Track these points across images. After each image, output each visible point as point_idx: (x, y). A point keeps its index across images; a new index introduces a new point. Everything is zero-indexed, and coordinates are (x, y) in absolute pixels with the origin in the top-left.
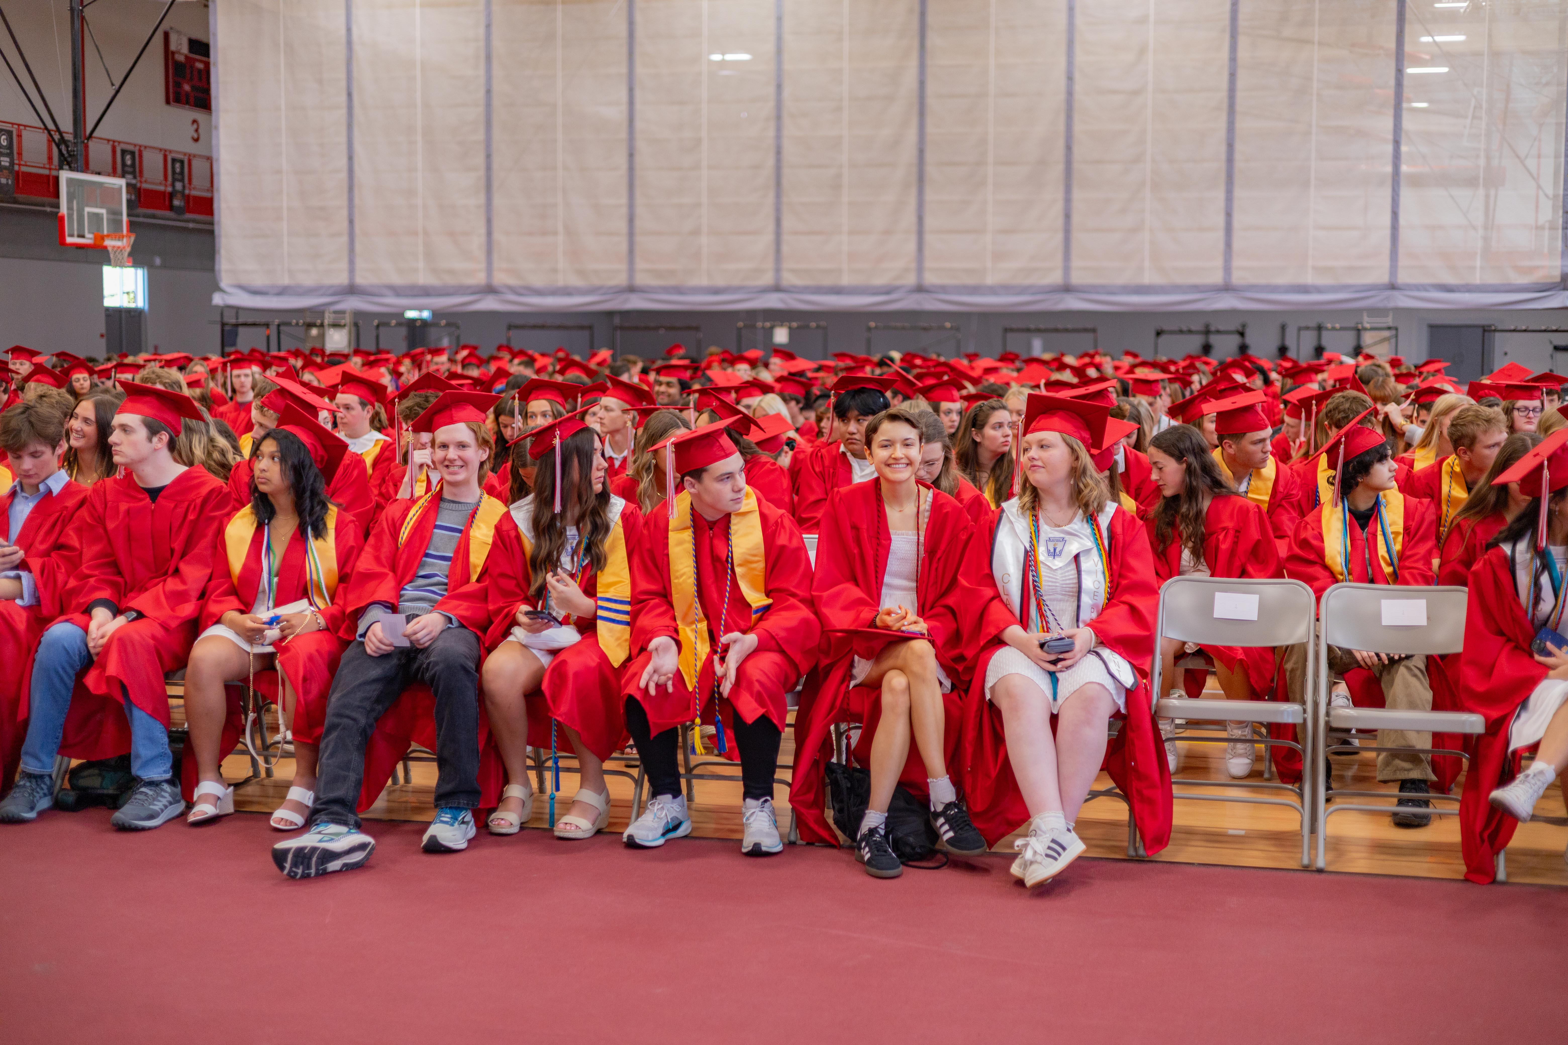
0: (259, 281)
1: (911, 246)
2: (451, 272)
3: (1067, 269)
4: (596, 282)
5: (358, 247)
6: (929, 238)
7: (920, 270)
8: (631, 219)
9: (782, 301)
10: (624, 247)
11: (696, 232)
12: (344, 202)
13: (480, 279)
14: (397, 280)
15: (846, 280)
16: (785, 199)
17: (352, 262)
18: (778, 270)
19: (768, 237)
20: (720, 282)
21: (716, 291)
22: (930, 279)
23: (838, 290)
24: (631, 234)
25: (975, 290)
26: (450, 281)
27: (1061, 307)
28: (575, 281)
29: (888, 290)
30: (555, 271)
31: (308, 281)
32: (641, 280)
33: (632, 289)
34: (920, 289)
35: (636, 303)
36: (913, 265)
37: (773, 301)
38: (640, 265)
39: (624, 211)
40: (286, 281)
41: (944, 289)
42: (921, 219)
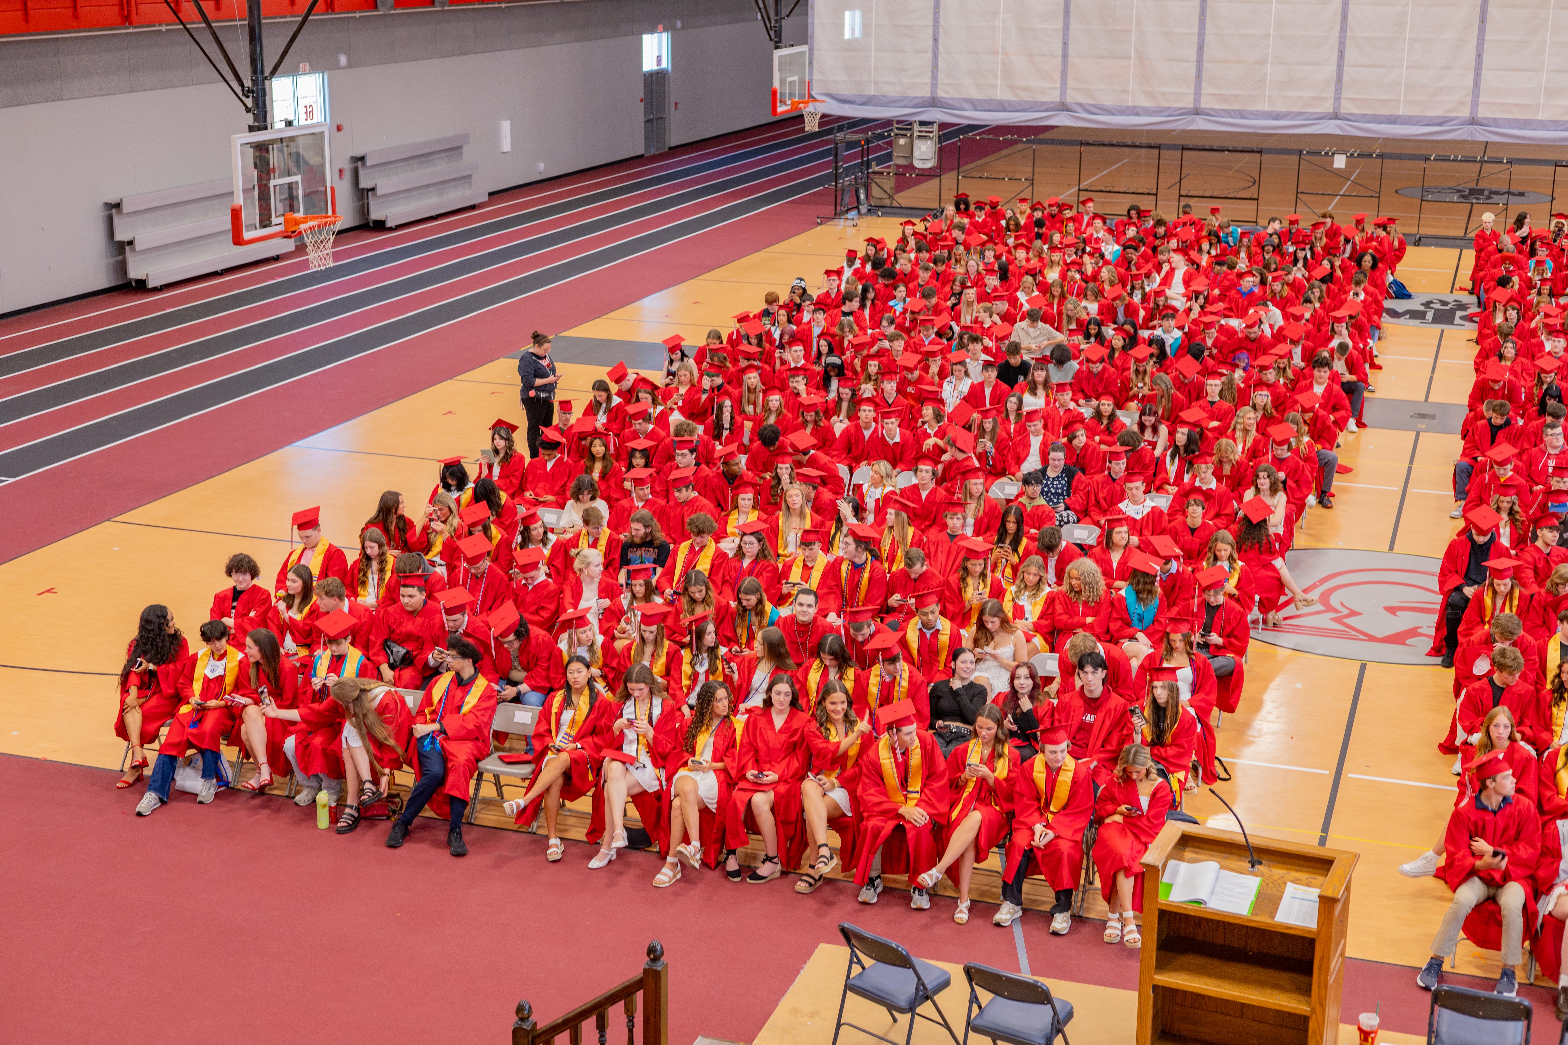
0: (845, 91)
1: (1469, 82)
2: (1027, 89)
4: (1165, 104)
5: (941, 64)
6: (1485, 74)
7: (1475, 104)
8: (1201, 48)
9: (1339, 127)
10: (1193, 72)
11: (1262, 62)
12: (929, 21)
13: (1054, 97)
14: (975, 95)
15: (1401, 111)
16: (1349, 34)
17: (934, 77)
18: (1337, 99)
19: (1331, 69)
20: (1281, 108)
21: (1277, 116)
22: (1483, 112)
23: (1393, 120)
24: (1200, 61)
25: (1526, 124)
26: (1025, 97)
28: (1144, 102)
29: (1441, 121)
30: (1126, 92)
31: (892, 92)
32: (1206, 103)
33: (1197, 112)
34: (1473, 121)
35: (1201, 124)
36: (1469, 99)
37: (1331, 128)
38: (1206, 89)
39: (1195, 39)
40: (872, 91)
41: (1496, 122)
42: (1479, 57)
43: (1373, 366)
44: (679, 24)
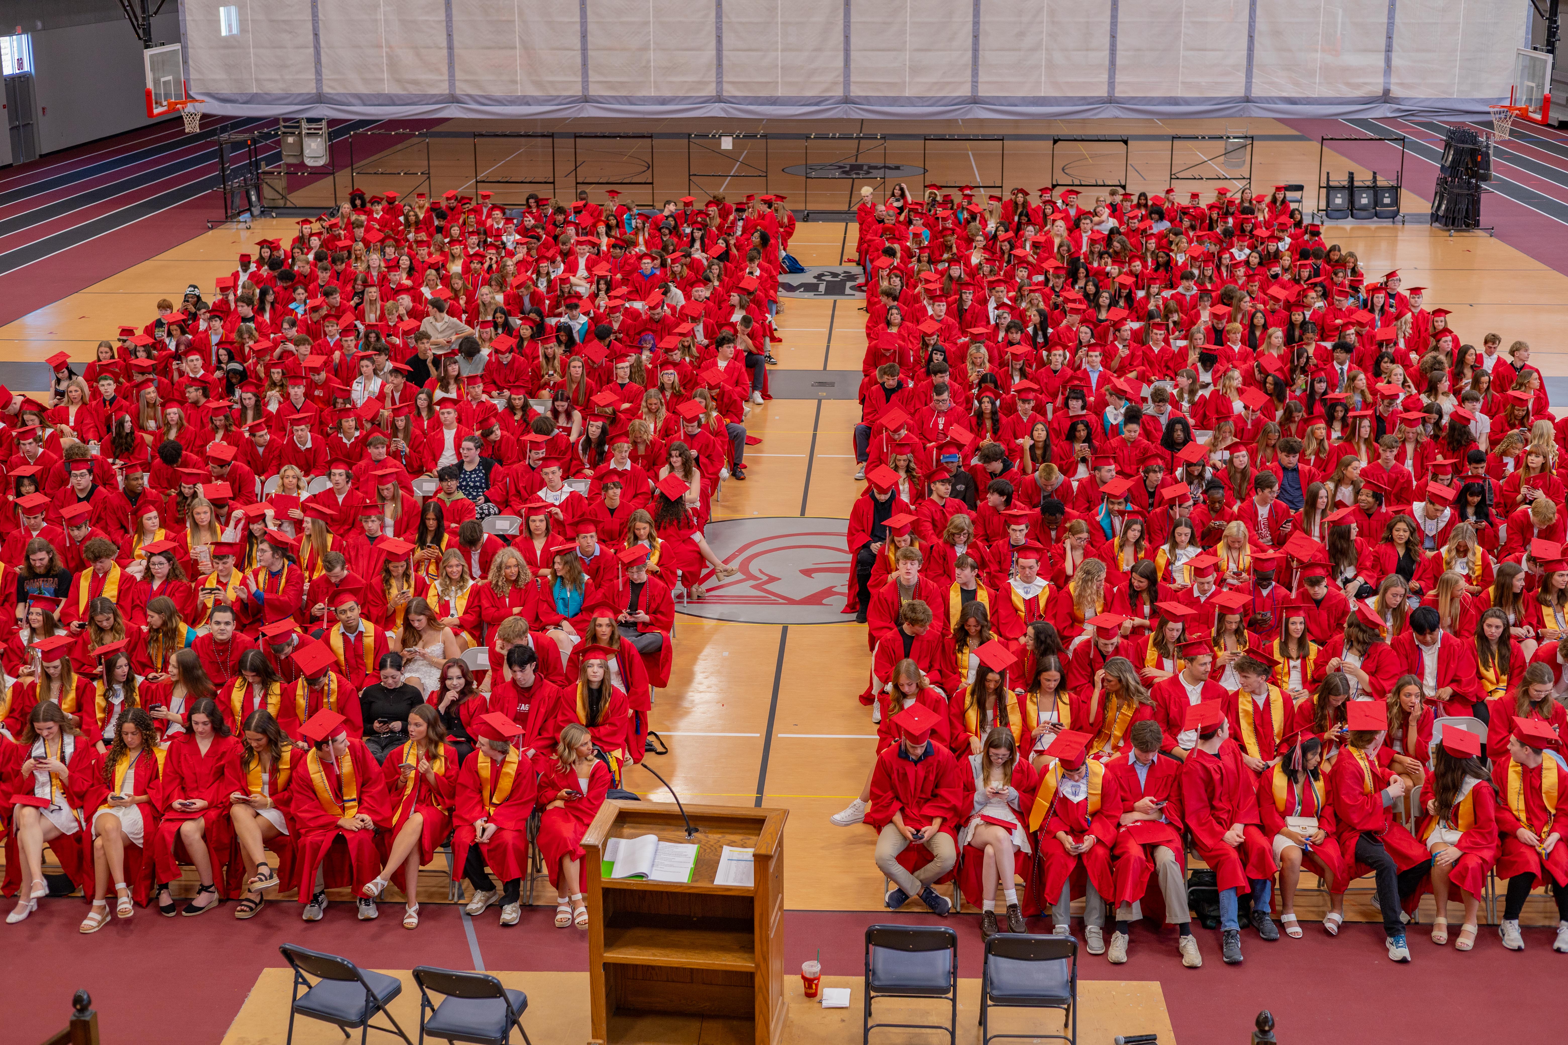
0: (226, 89)
1: (840, 63)
2: (415, 82)
3: (975, 84)
4: (556, 92)
5: (324, 59)
6: (854, 55)
7: (847, 83)
8: (584, 36)
9: (723, 109)
10: (579, 60)
11: (645, 48)
12: (307, 16)
13: (443, 89)
14: (362, 89)
15: (780, 92)
16: (724, 19)
17: (318, 72)
18: (719, 83)
19: (711, 53)
20: (667, 93)
21: (663, 101)
22: (855, 91)
23: (773, 101)
24: (584, 49)
25: (895, 101)
26: (413, 90)
27: (970, 116)
28: (532, 91)
29: (818, 101)
30: (514, 82)
31: (275, 89)
32: (594, 91)
33: (586, 99)
34: (847, 100)
35: (591, 111)
36: (841, 79)
37: (715, 110)
38: (593, 77)
39: (578, 27)
40: (254, 89)
41: (867, 100)
42: (847, 38)
43: (774, 339)
44: (39, 25)
